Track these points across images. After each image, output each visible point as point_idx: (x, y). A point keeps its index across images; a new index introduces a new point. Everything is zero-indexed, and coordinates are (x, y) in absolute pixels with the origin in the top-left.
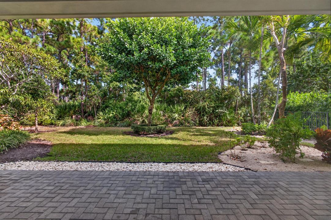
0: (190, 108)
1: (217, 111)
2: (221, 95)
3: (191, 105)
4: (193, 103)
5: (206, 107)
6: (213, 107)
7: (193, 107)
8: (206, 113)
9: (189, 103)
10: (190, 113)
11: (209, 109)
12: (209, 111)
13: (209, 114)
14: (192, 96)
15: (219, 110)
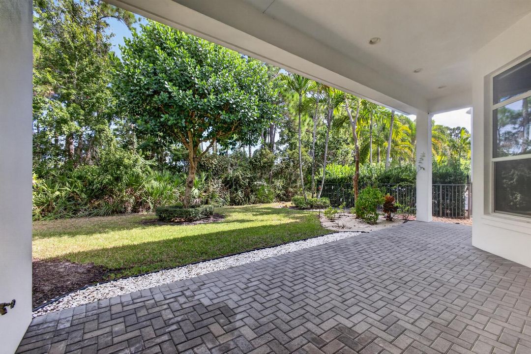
0: (213, 179)
1: (255, 183)
2: (260, 161)
3: (214, 175)
4: (217, 171)
5: (240, 177)
6: (248, 178)
7: (220, 178)
8: (240, 186)
9: (212, 172)
10: (215, 186)
11: (244, 180)
12: (245, 184)
13: (244, 187)
14: (215, 162)
15: (258, 182)
